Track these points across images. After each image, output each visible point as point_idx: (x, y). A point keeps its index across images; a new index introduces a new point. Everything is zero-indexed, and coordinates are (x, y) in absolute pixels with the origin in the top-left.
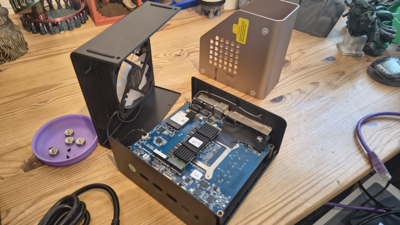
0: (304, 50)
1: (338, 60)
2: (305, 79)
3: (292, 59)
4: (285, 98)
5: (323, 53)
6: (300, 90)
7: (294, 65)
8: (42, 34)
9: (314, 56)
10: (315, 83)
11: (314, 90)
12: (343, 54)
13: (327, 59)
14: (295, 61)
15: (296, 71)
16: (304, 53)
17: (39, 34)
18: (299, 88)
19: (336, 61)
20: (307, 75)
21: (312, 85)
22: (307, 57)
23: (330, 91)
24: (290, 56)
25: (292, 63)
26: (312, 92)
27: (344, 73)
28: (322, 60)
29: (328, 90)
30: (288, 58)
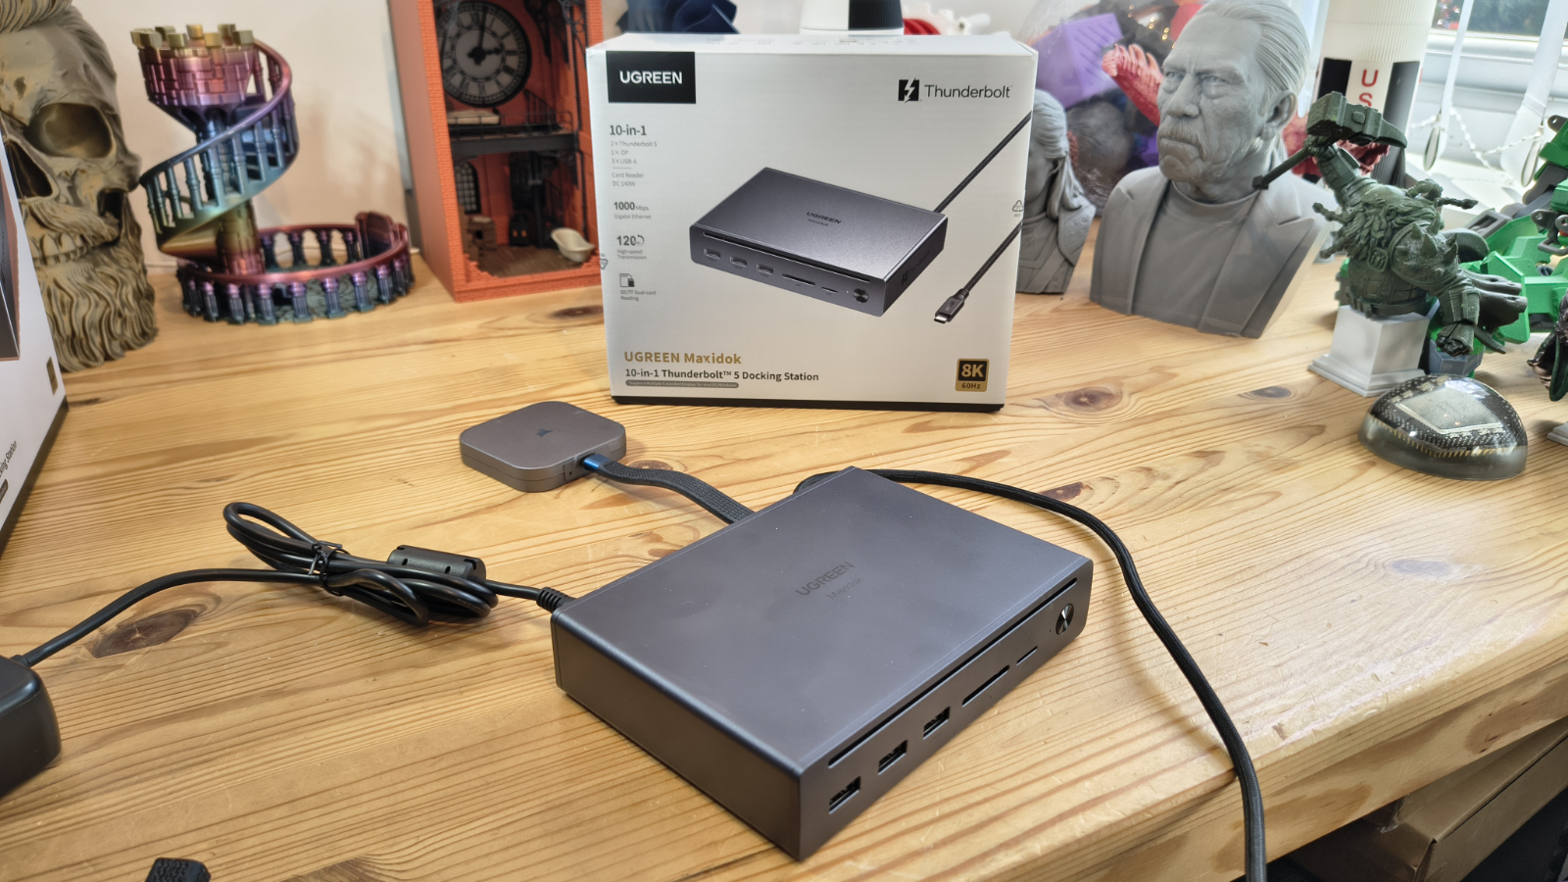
0: (1173, 367)
1: (1301, 393)
2: (1174, 440)
3: (1126, 390)
4: (1088, 490)
5: (1244, 374)
6: (1149, 470)
7: (1134, 405)
9: (1211, 382)
10: (1207, 452)
11: (1202, 470)
13: (1261, 393)
14: (1134, 397)
15: (1138, 421)
16: (1174, 376)
18: (1145, 465)
19: (1293, 398)
20: (1177, 432)
21: (1198, 457)
22: (1182, 385)
23: (1266, 476)
24: (1118, 381)
25: (1125, 399)
26: (1193, 475)
27: (1321, 429)
28: (1240, 395)
29: (1257, 473)
30: (1111, 388)
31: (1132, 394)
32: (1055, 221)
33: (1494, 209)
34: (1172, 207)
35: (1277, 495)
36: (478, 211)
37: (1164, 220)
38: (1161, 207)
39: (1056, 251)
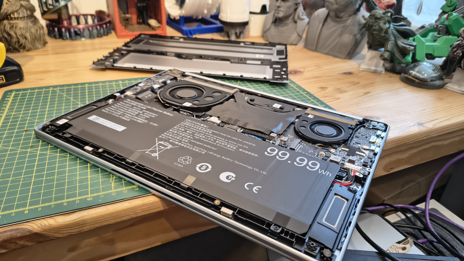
0: (322, 66)
1: (357, 74)
2: (315, 84)
3: (306, 71)
7: (307, 75)
8: (63, 39)
9: (331, 70)
10: (323, 87)
11: (320, 92)
13: (345, 73)
14: (308, 73)
15: (307, 79)
17: (60, 40)
19: (353, 75)
21: (319, 88)
22: (322, 70)
23: (338, 94)
24: (304, 68)
25: (305, 73)
26: (317, 93)
27: (358, 83)
28: (338, 74)
29: (336, 93)
30: (302, 70)
32: (296, 22)
33: (425, 25)
34: (329, 20)
35: (339, 99)
36: (128, 13)
37: (326, 24)
38: (325, 20)
39: (295, 32)
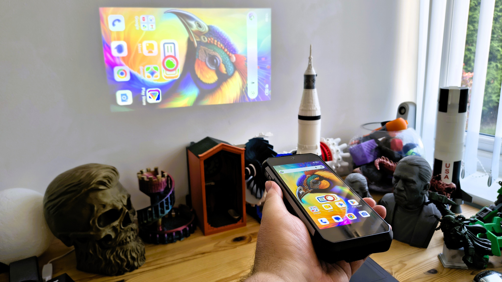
0: (405, 261)
1: (441, 272)
3: (394, 271)
5: (424, 265)
9: (416, 268)
12: (445, 267)
13: (430, 272)
16: (405, 265)
19: (438, 274)
22: (408, 269)
28: (424, 273)
31: (395, 273)
34: (399, 209)
37: (397, 213)
38: (395, 209)
